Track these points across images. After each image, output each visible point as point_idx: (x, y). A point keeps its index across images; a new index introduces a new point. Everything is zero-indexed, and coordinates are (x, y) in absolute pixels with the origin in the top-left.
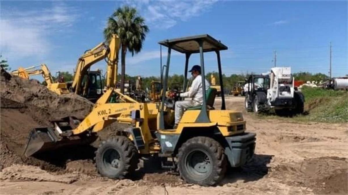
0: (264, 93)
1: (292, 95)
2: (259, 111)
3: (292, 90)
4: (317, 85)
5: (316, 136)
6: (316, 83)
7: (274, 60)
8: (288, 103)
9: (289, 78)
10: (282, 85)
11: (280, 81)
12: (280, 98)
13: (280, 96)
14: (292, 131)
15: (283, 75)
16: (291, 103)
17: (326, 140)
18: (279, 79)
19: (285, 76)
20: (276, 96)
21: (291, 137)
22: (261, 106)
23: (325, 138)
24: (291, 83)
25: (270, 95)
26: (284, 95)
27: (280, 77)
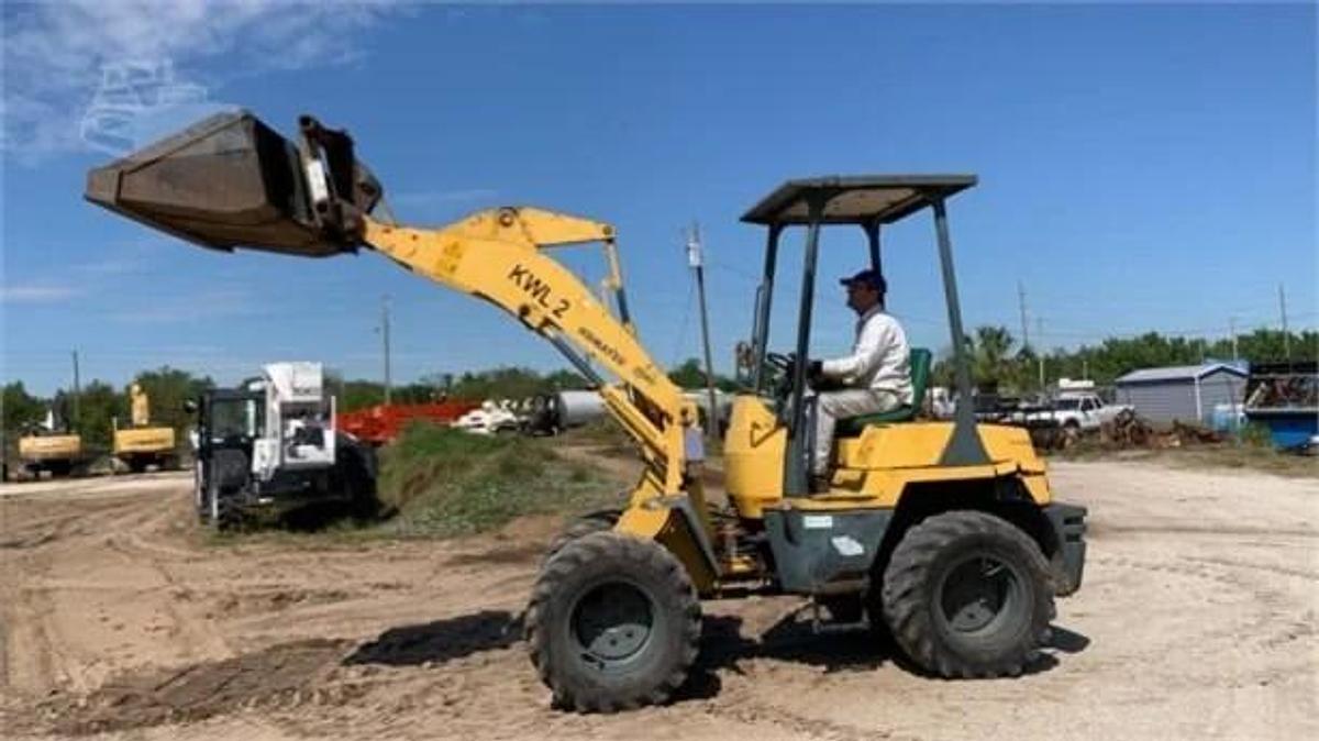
0: (241, 453)
1: (328, 456)
2: (221, 517)
3: (330, 437)
4: (516, 412)
5: (344, 585)
6: (515, 405)
7: (381, 326)
8: (314, 483)
9: (317, 398)
10: (296, 424)
11: (289, 410)
12: (288, 468)
13: (289, 460)
14: (281, 576)
15: (296, 391)
16: (323, 484)
17: (365, 596)
18: (283, 405)
19: (302, 392)
20: (276, 463)
21: (264, 596)
22: (228, 499)
23: (366, 590)
24: (327, 416)
25: (263, 458)
26: (304, 457)
27: (289, 396)
